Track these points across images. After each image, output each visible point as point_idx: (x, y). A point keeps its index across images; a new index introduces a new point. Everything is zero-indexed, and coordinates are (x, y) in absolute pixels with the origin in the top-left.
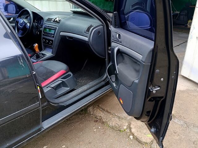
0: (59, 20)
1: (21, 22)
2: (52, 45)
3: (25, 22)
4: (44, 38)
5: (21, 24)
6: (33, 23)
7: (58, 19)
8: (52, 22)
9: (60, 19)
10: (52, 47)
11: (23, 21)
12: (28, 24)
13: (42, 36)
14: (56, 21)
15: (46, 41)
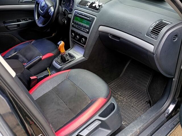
0: (99, 6)
1: (43, 5)
2: (85, 44)
3: (48, 6)
4: (73, 31)
5: (43, 8)
6: (59, 7)
7: (97, 4)
8: (87, 7)
9: (100, 4)
10: (84, 47)
11: (46, 3)
12: (52, 9)
13: (71, 28)
14: (94, 7)
15: (75, 36)
